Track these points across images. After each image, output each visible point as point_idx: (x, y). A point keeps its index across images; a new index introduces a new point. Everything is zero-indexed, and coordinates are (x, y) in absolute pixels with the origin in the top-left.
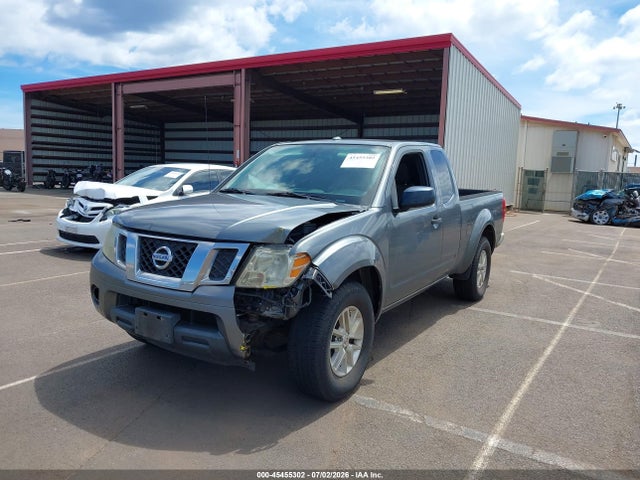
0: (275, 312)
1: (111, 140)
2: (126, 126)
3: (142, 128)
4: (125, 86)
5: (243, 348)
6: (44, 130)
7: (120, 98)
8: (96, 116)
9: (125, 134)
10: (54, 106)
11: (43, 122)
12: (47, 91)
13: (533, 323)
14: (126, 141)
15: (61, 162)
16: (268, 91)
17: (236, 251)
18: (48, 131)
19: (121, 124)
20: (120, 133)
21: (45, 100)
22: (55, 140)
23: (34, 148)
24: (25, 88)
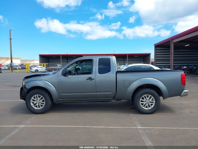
4: (174, 40)
7: (173, 44)
19: (173, 52)
20: (172, 55)
23: (157, 61)
24: (155, 45)
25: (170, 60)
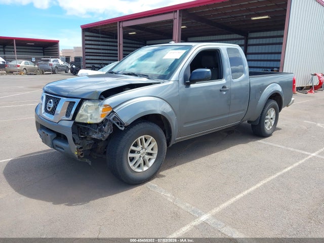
0: (98, 136)
1: (117, 50)
2: (124, 43)
3: (132, 44)
4: (124, 23)
5: (76, 153)
6: (90, 46)
7: (121, 29)
8: (114, 39)
9: (124, 47)
10: (95, 35)
11: (90, 42)
12: (92, 28)
13: (292, 152)
14: (124, 51)
15: (98, 62)
16: (193, 21)
17: (74, 103)
18: (93, 47)
19: (121, 42)
20: (121, 46)
21: (91, 32)
22: (95, 51)
23: (86, 55)
24: (82, 27)
25: (118, 55)
